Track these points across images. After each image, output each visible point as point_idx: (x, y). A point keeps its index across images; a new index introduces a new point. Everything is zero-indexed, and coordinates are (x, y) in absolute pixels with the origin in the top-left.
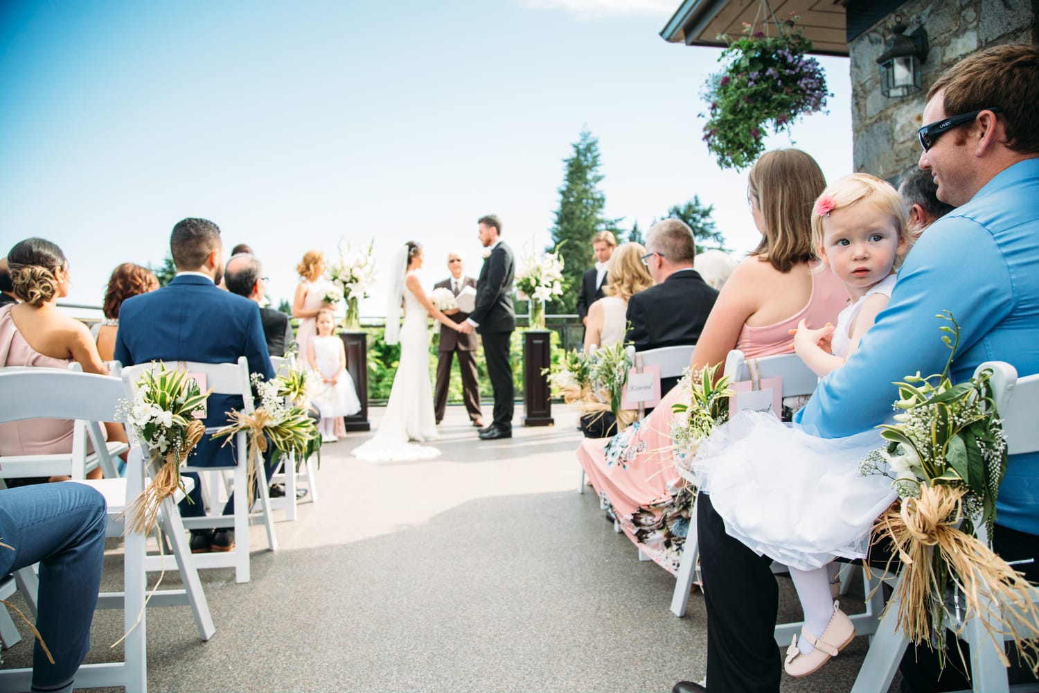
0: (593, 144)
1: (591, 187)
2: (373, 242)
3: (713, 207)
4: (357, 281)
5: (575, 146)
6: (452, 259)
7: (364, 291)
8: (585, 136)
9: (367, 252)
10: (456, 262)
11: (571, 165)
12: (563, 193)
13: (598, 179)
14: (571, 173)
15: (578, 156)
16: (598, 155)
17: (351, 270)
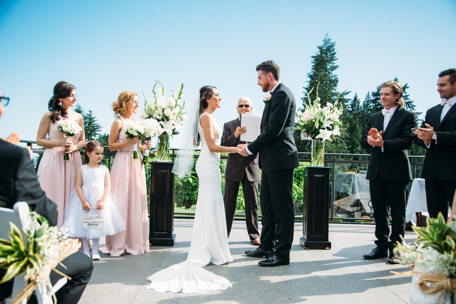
0: (332, 46)
1: (329, 73)
2: (182, 87)
3: (408, 86)
4: (168, 120)
5: (320, 48)
6: (241, 104)
7: (173, 127)
8: (326, 41)
9: (176, 96)
10: (244, 108)
11: (316, 60)
12: (311, 76)
13: (334, 68)
14: (317, 64)
15: (321, 54)
16: (335, 53)
17: (163, 110)
